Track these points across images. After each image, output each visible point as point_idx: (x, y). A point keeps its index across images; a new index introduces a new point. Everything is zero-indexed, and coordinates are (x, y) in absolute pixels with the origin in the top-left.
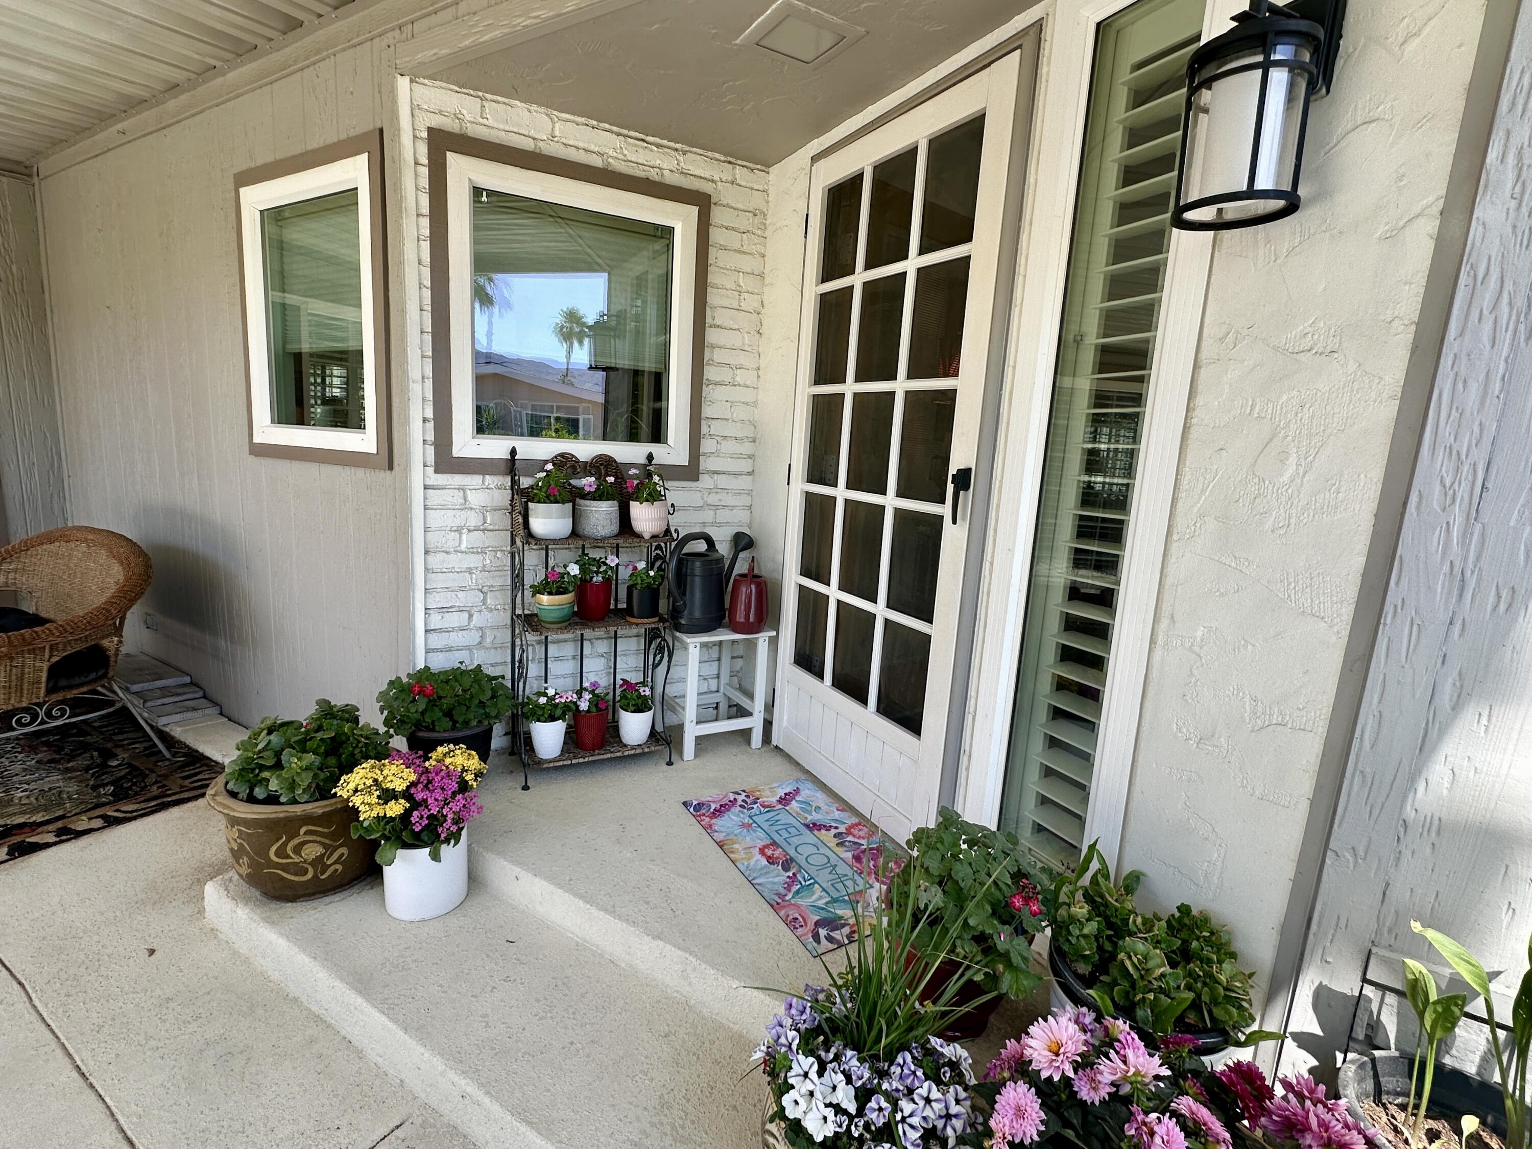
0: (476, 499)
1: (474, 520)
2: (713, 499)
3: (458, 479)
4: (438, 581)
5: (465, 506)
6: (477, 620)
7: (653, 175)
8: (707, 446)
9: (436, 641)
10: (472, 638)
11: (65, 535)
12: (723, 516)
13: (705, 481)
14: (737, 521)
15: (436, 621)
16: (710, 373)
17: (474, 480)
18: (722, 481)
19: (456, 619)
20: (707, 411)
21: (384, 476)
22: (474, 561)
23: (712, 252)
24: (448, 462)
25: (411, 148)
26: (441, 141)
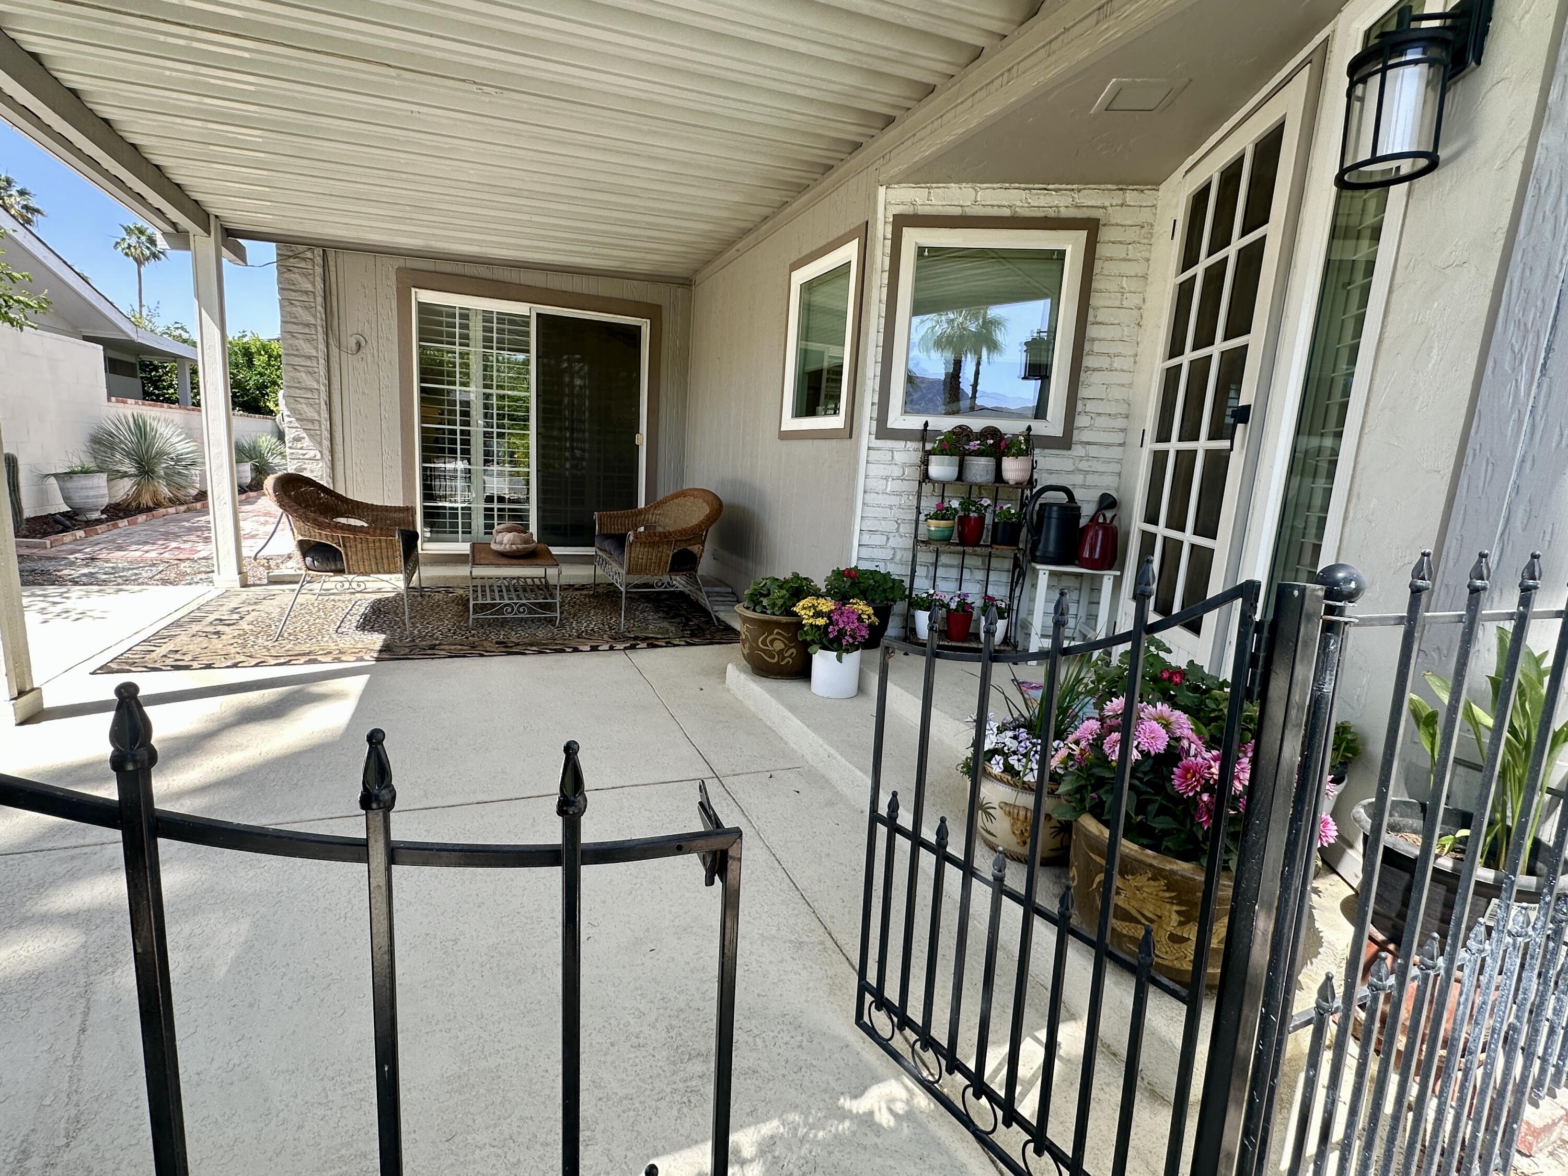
0: (900, 457)
1: (897, 472)
2: (1084, 465)
3: (889, 444)
4: (871, 512)
5: (892, 462)
6: (892, 542)
7: (1051, 213)
8: (1081, 421)
9: (865, 553)
10: (888, 554)
11: (683, 494)
12: (1091, 480)
13: (1078, 450)
14: (1107, 484)
15: (866, 539)
16: (1088, 361)
17: (900, 444)
18: (1093, 451)
19: (879, 540)
20: (1083, 392)
21: (847, 443)
22: (895, 500)
23: (1098, 265)
24: (884, 432)
25: (882, 230)
26: (901, 222)
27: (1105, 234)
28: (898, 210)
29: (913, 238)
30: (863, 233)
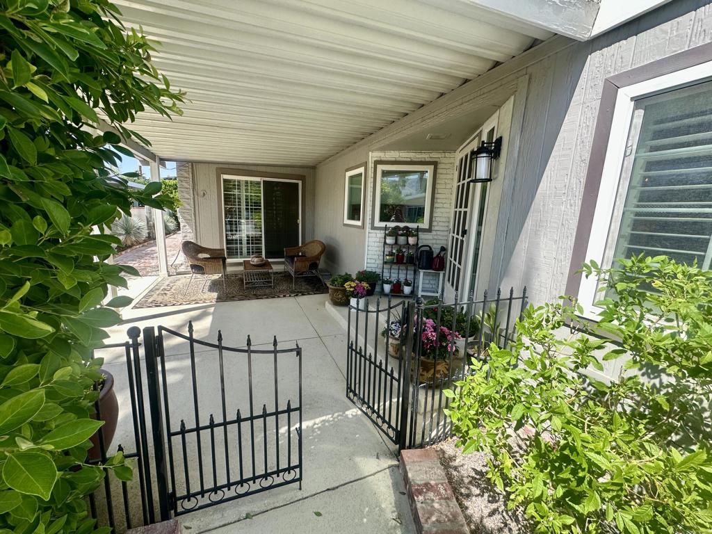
0: (379, 235)
1: (378, 240)
2: (436, 237)
3: (376, 231)
4: (370, 252)
5: (376, 237)
6: (377, 262)
7: (423, 160)
8: (434, 224)
9: (369, 265)
10: (376, 266)
12: (438, 242)
13: (434, 233)
14: (443, 243)
15: (369, 261)
16: (436, 205)
17: (378, 231)
18: (438, 233)
19: (373, 261)
20: (435, 215)
21: (363, 230)
22: (378, 249)
23: (438, 175)
24: (373, 228)
25: (371, 165)
26: (377, 163)
27: (440, 166)
28: (376, 159)
29: (380, 168)
30: (365, 164)
